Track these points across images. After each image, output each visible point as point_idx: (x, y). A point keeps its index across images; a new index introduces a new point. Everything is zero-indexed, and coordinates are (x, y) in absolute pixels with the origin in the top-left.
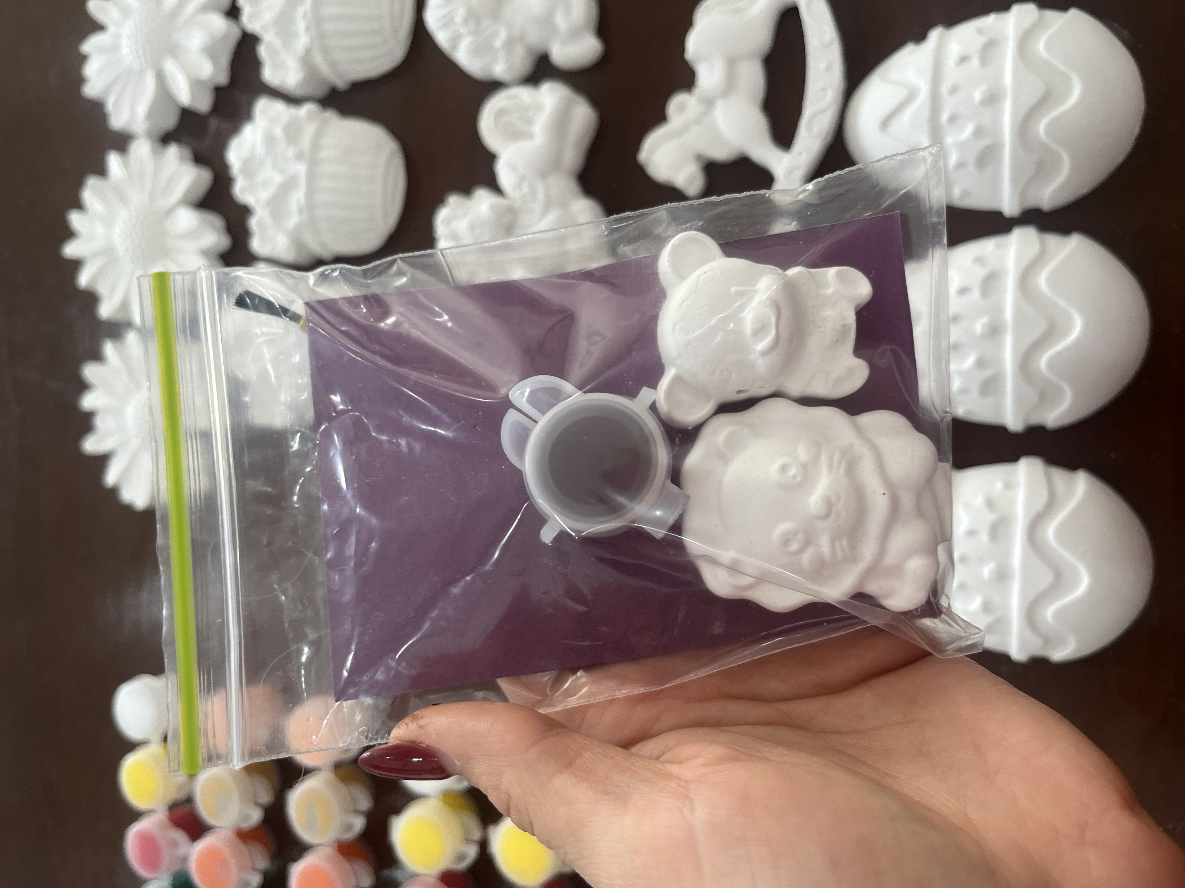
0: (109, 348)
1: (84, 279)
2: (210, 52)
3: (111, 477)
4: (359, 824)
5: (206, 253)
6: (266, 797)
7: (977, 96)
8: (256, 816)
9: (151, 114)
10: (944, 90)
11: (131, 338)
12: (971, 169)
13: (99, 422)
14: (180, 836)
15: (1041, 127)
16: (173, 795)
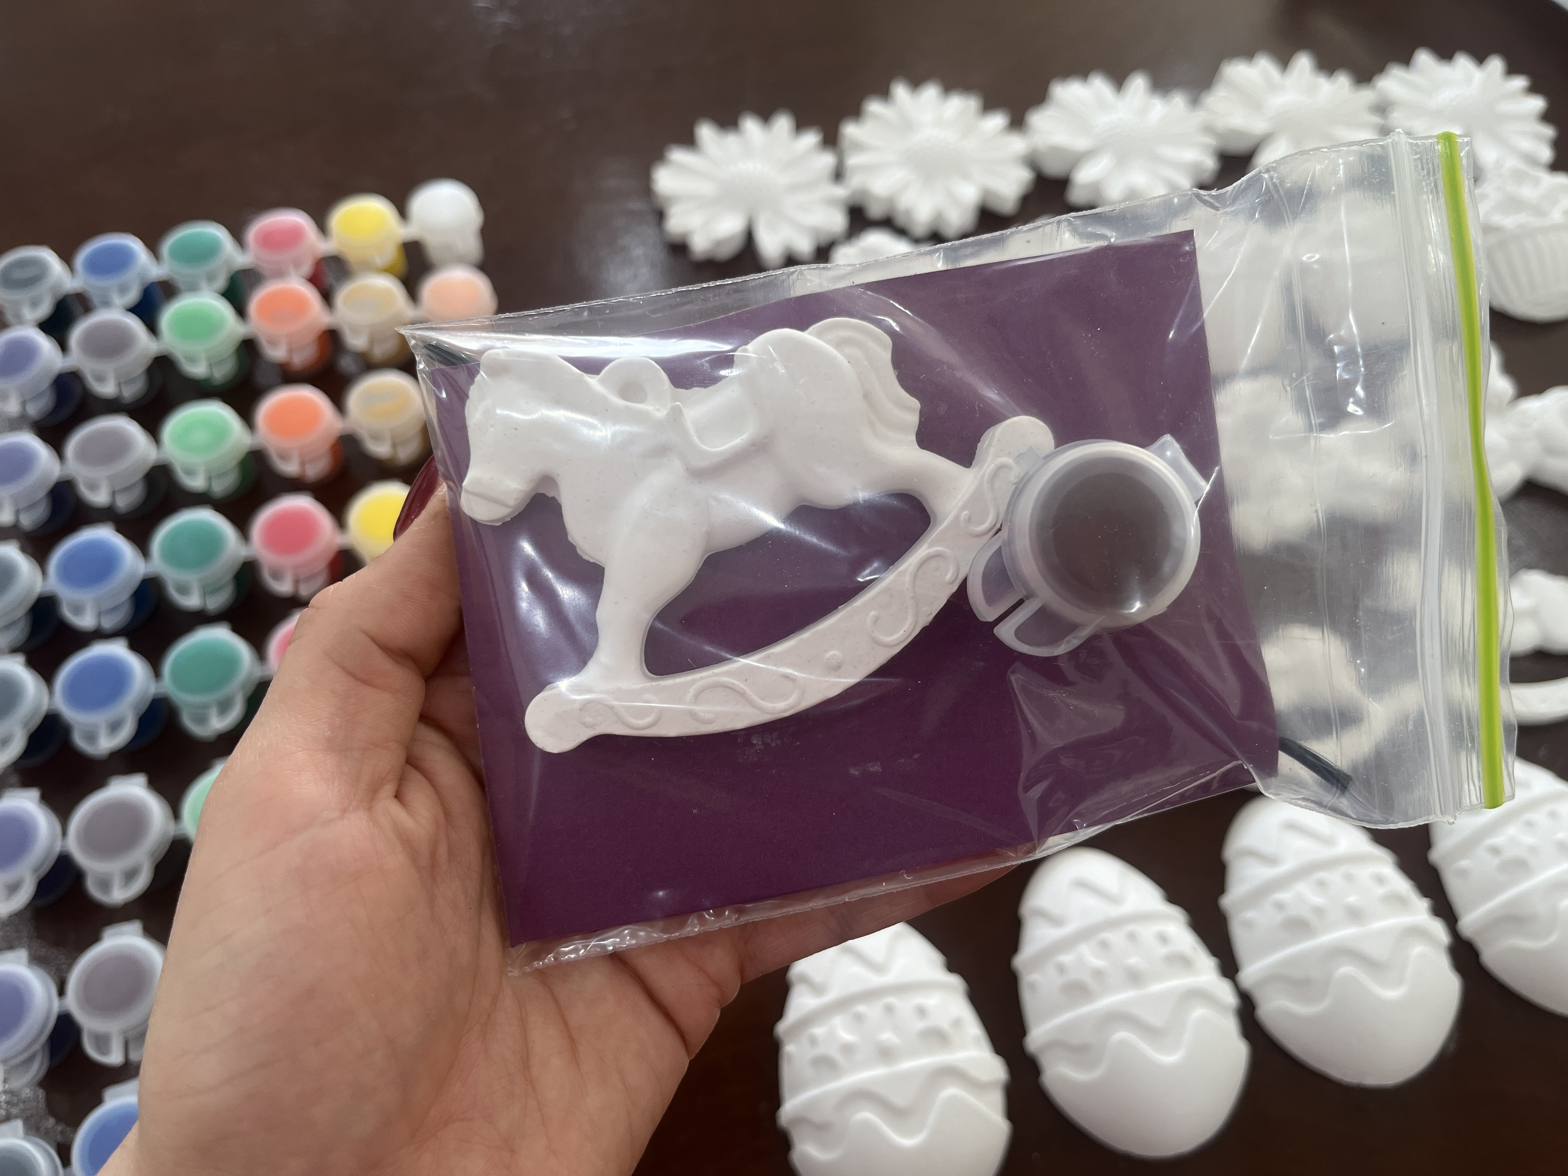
0: (811, 139)
1: (874, 107)
2: (1132, 194)
3: (678, 156)
4: (380, 449)
5: (939, 217)
6: (379, 353)
7: (1352, 899)
9: (1056, 150)
10: (1343, 869)
11: (827, 160)
12: (1279, 917)
13: (731, 140)
14: (307, 268)
15: (1346, 969)
16: (351, 255)
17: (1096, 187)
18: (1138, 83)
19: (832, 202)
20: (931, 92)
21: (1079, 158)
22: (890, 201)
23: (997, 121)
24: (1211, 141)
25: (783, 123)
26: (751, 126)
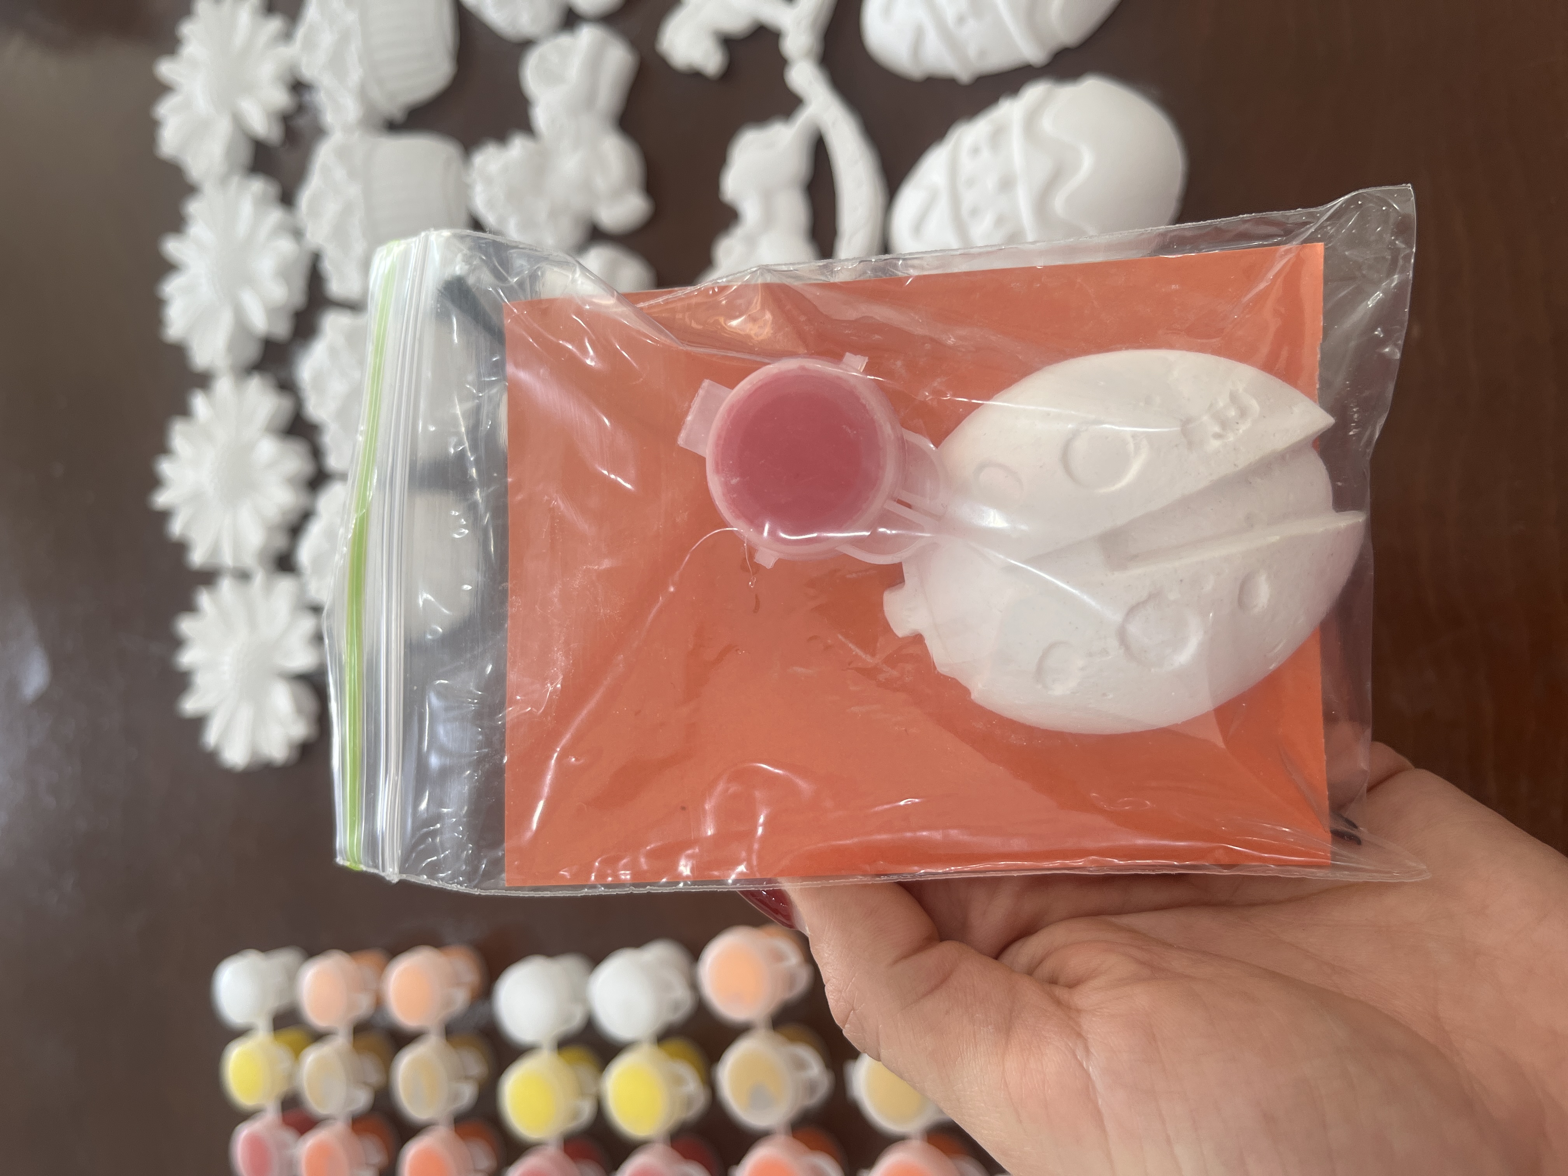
0: (204, 599)
1: (177, 528)
2: (283, 274)
3: (212, 736)
4: (467, 1094)
6: (375, 1077)
7: (991, 184)
8: (362, 1099)
9: (232, 347)
10: (961, 186)
11: (226, 585)
13: (201, 680)
14: (287, 1135)
15: (1059, 203)
16: (281, 1088)
17: (272, 312)
18: (173, 247)
19: (268, 589)
20: (166, 468)
21: (241, 326)
22: (271, 529)
23: (199, 403)
24: (235, 180)
25: (186, 626)
26: (187, 658)
